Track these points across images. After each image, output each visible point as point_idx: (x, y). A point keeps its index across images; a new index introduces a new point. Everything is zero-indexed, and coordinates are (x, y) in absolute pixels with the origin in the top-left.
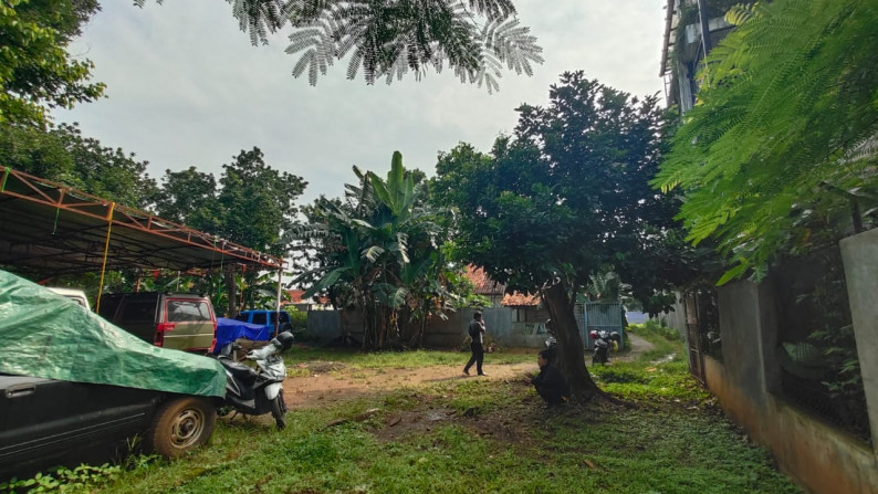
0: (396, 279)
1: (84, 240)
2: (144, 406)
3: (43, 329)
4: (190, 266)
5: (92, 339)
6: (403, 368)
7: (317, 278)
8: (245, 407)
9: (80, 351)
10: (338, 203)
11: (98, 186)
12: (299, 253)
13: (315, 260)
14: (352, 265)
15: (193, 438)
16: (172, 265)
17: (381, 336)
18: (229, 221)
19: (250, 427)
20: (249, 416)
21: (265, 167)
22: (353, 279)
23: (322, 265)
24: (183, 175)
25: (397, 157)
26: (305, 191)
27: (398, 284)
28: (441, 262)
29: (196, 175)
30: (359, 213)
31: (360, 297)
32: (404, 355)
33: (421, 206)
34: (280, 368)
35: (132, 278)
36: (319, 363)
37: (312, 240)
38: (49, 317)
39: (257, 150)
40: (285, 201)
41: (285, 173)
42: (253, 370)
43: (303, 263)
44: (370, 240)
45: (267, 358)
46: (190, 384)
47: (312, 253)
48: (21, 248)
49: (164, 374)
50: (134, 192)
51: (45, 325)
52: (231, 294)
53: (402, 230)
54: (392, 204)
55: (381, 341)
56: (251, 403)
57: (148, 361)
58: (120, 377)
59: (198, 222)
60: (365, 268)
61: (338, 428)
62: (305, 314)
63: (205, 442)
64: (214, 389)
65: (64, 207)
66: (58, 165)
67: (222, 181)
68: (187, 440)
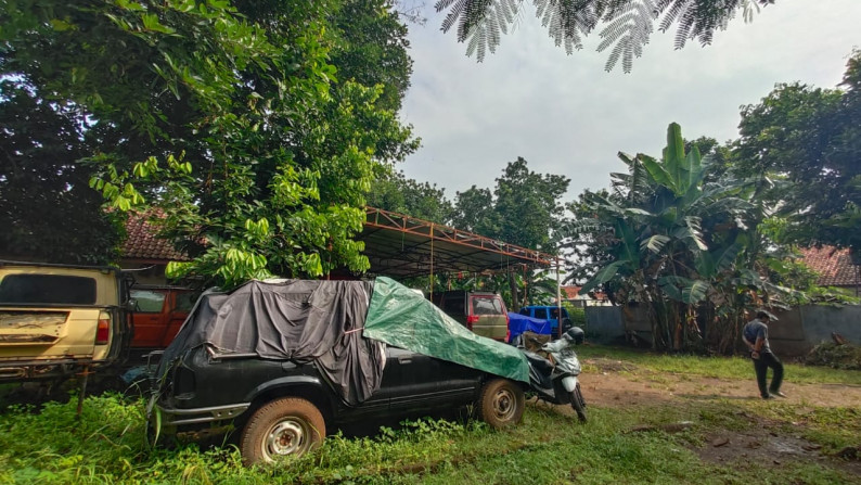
0: (690, 270)
1: (416, 253)
2: (472, 381)
3: (411, 318)
4: (483, 268)
5: (437, 326)
6: (716, 378)
7: (590, 273)
8: (545, 394)
9: (432, 335)
10: (605, 194)
11: (418, 212)
12: (570, 250)
13: (586, 256)
14: (629, 258)
15: (510, 414)
16: (471, 269)
17: (676, 336)
18: (506, 227)
19: (552, 414)
20: (549, 404)
21: (530, 173)
22: (633, 272)
23: (594, 260)
24: (467, 194)
25: (674, 130)
26: (568, 188)
27: (693, 276)
28: (756, 247)
29: (477, 193)
30: (632, 200)
31: (643, 293)
32: (713, 362)
33: (714, 180)
34: (573, 362)
35: (444, 279)
36: (605, 361)
37: (581, 236)
38: (414, 309)
39: (521, 159)
40: (550, 201)
41: (548, 175)
42: (548, 361)
43: (574, 258)
44: (648, 229)
45: (561, 351)
46: (503, 368)
47: (583, 249)
48: (384, 262)
49: (484, 358)
50: (439, 212)
51: (412, 315)
52: (513, 291)
53: (692, 212)
54: (673, 184)
55: (676, 342)
56: (551, 392)
57: (473, 346)
58: (457, 357)
59: (482, 230)
60: (646, 261)
61: (645, 434)
62: (582, 310)
63: (519, 420)
64: (521, 375)
65: (406, 230)
66: (396, 202)
67: (496, 193)
68: (505, 415)
